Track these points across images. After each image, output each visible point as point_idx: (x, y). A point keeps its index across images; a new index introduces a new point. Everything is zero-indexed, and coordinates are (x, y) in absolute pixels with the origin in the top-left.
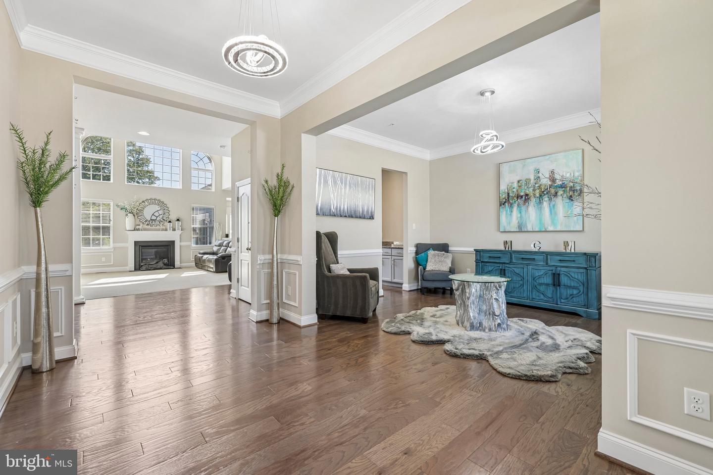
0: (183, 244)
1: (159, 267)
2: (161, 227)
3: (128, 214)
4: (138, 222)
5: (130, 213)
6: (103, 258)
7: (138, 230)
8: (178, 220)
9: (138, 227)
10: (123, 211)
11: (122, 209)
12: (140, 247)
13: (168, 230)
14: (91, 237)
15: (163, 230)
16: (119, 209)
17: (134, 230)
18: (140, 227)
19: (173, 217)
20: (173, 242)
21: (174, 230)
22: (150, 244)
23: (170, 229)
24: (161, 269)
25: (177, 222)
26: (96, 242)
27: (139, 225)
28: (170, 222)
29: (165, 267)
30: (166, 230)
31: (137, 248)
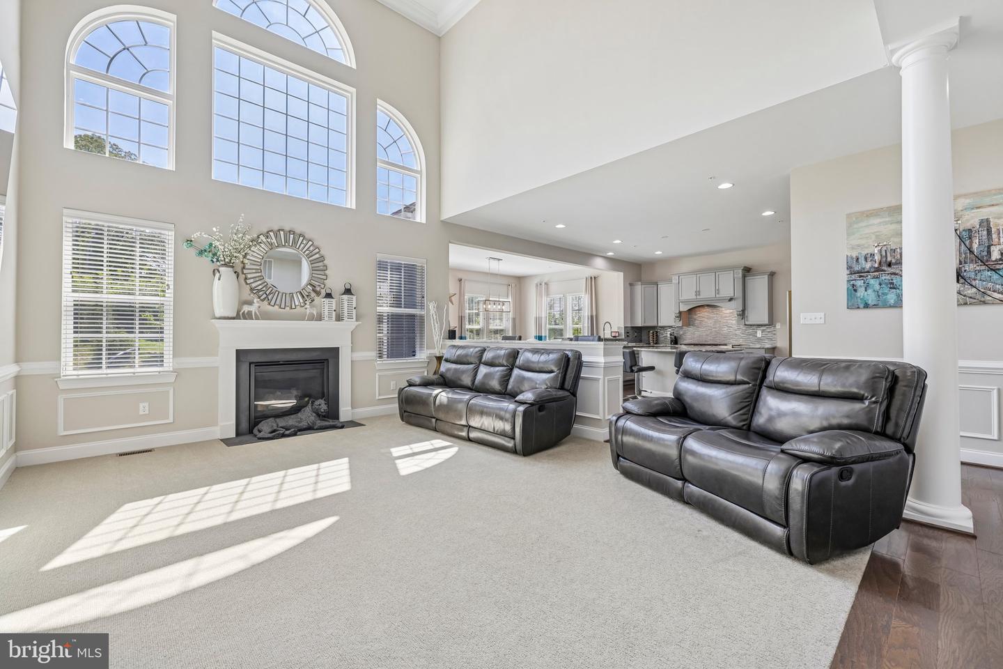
0: (359, 355)
1: (304, 424)
2: (309, 310)
3: (222, 269)
4: (247, 294)
5: (226, 265)
6: (141, 405)
7: (248, 316)
8: (348, 291)
9: (246, 308)
10: (206, 259)
11: (201, 253)
12: (252, 366)
13: (326, 319)
14: (104, 336)
15: (311, 318)
16: (192, 252)
17: (237, 317)
18: (253, 309)
19: (335, 282)
20: (335, 352)
21: (339, 318)
22: (277, 358)
23: (330, 317)
24: (310, 429)
25: (345, 297)
26: (120, 353)
27: (250, 303)
28: (329, 296)
29: (319, 423)
30: (320, 318)
31: (245, 367)
